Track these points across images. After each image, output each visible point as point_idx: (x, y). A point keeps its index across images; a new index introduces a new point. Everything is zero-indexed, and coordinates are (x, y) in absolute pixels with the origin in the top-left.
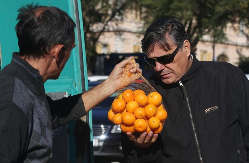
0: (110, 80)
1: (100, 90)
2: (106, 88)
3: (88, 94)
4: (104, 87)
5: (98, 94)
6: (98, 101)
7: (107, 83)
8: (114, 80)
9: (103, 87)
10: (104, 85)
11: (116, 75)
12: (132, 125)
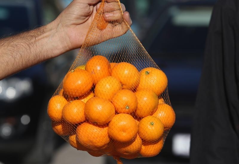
0: (58, 25)
1: (33, 40)
2: (46, 40)
3: (6, 44)
4: (43, 38)
5: (28, 48)
6: (24, 63)
7: (51, 30)
8: (67, 26)
9: (40, 37)
10: (44, 32)
11: (74, 16)
12: (106, 124)
